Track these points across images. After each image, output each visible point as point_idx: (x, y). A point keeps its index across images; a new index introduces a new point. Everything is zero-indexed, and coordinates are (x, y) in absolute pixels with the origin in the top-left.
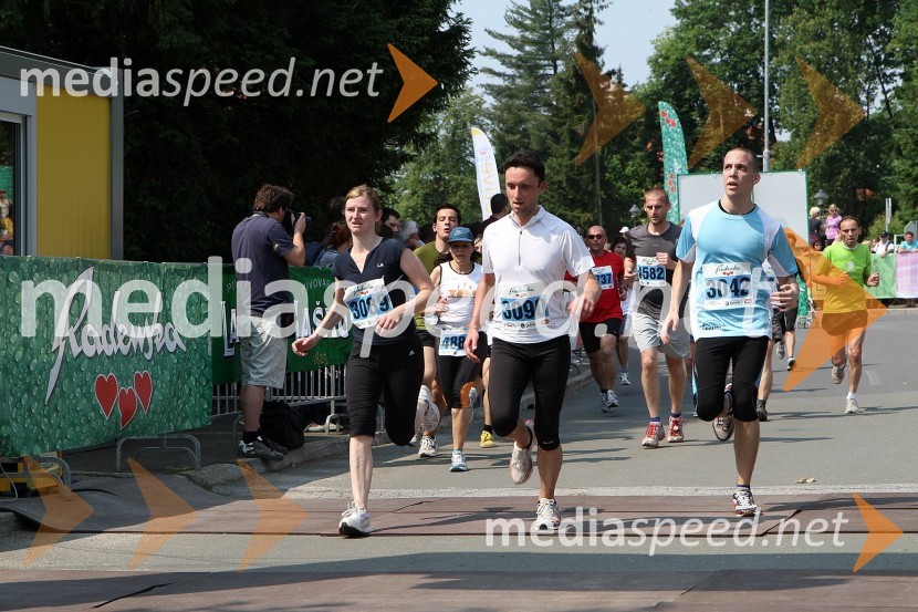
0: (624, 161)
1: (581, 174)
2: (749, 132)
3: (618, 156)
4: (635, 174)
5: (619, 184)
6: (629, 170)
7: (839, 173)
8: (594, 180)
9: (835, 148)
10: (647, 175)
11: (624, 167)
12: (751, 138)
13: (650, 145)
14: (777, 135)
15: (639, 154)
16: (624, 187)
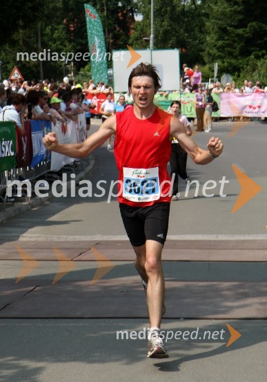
0: (53, 31)
1: (30, 37)
2: (120, 14)
3: (50, 27)
4: (59, 38)
5: (51, 43)
6: (55, 35)
7: (170, 40)
8: (37, 41)
9: (168, 26)
10: (66, 39)
11: (53, 34)
12: (121, 18)
13: (65, 21)
14: (135, 16)
15: (61, 26)
16: (53, 45)
